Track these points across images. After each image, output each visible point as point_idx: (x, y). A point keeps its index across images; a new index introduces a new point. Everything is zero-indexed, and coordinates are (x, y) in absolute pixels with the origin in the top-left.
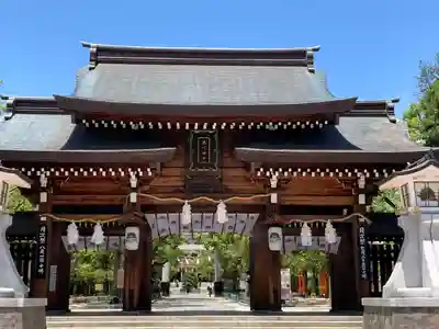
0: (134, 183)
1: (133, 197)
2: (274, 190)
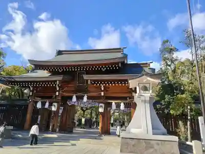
0: (58, 89)
1: (57, 93)
2: (102, 91)
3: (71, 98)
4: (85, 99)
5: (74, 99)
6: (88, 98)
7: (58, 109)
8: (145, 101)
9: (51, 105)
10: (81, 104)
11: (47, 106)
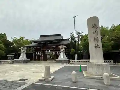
0: (41, 48)
1: (41, 50)
2: (54, 49)
3: (45, 51)
4: (49, 50)
5: (46, 51)
6: (50, 51)
7: (42, 54)
8: (62, 52)
9: (39, 53)
10: (48, 52)
11: (38, 53)
